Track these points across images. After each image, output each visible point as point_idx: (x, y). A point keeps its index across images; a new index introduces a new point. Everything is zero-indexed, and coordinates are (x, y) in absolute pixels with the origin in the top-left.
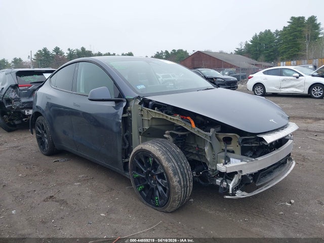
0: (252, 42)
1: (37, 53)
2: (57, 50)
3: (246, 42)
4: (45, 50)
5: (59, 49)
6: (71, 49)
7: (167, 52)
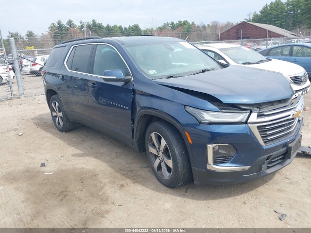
0: (261, 12)
1: (51, 26)
2: (70, 23)
3: (255, 12)
4: (59, 23)
5: (72, 21)
6: (82, 22)
7: (172, 23)
